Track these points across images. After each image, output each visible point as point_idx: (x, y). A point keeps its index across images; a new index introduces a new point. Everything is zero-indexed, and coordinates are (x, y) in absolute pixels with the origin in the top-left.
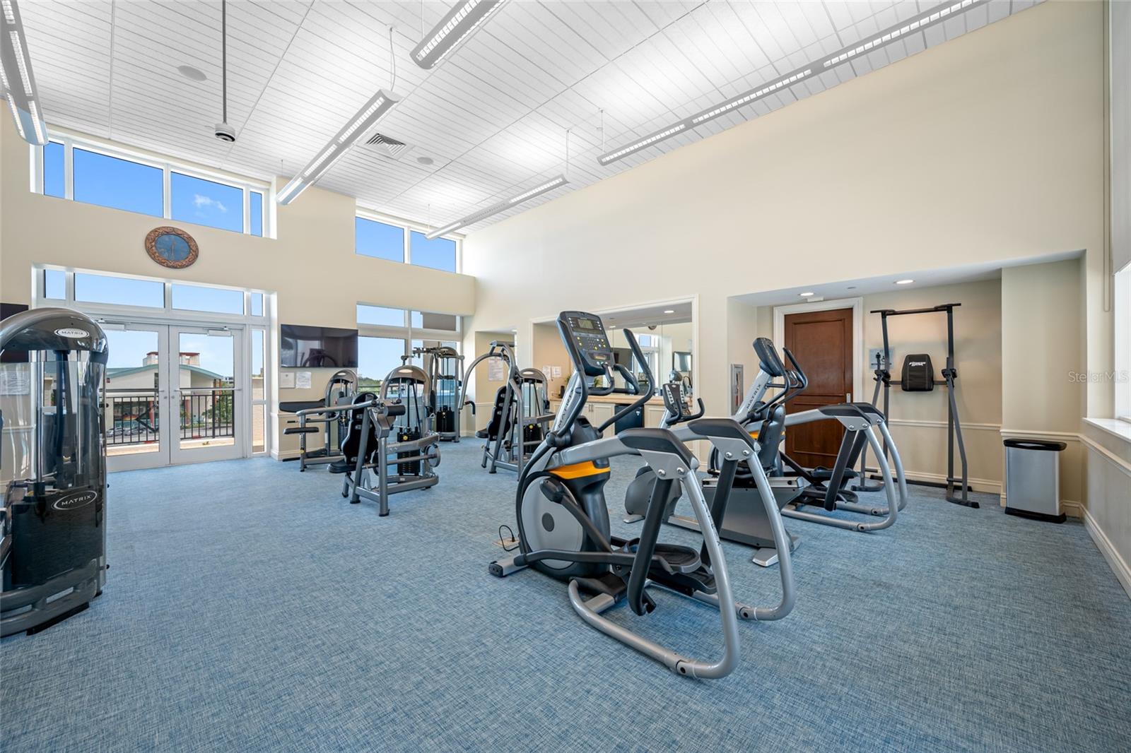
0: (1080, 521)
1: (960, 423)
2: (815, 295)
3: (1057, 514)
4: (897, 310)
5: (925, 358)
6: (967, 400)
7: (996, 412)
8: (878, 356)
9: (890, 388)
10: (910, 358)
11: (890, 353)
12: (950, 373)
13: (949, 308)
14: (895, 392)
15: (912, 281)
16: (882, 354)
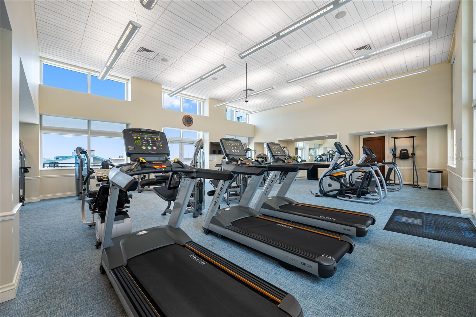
0: (446, 190)
1: (417, 168)
2: (374, 133)
3: (441, 188)
4: (398, 137)
5: (406, 150)
6: (418, 161)
7: (426, 164)
8: (392, 150)
9: (396, 159)
10: (402, 150)
11: (396, 149)
12: (413, 154)
13: (413, 137)
14: (397, 160)
15: (403, 130)
16: (394, 149)
